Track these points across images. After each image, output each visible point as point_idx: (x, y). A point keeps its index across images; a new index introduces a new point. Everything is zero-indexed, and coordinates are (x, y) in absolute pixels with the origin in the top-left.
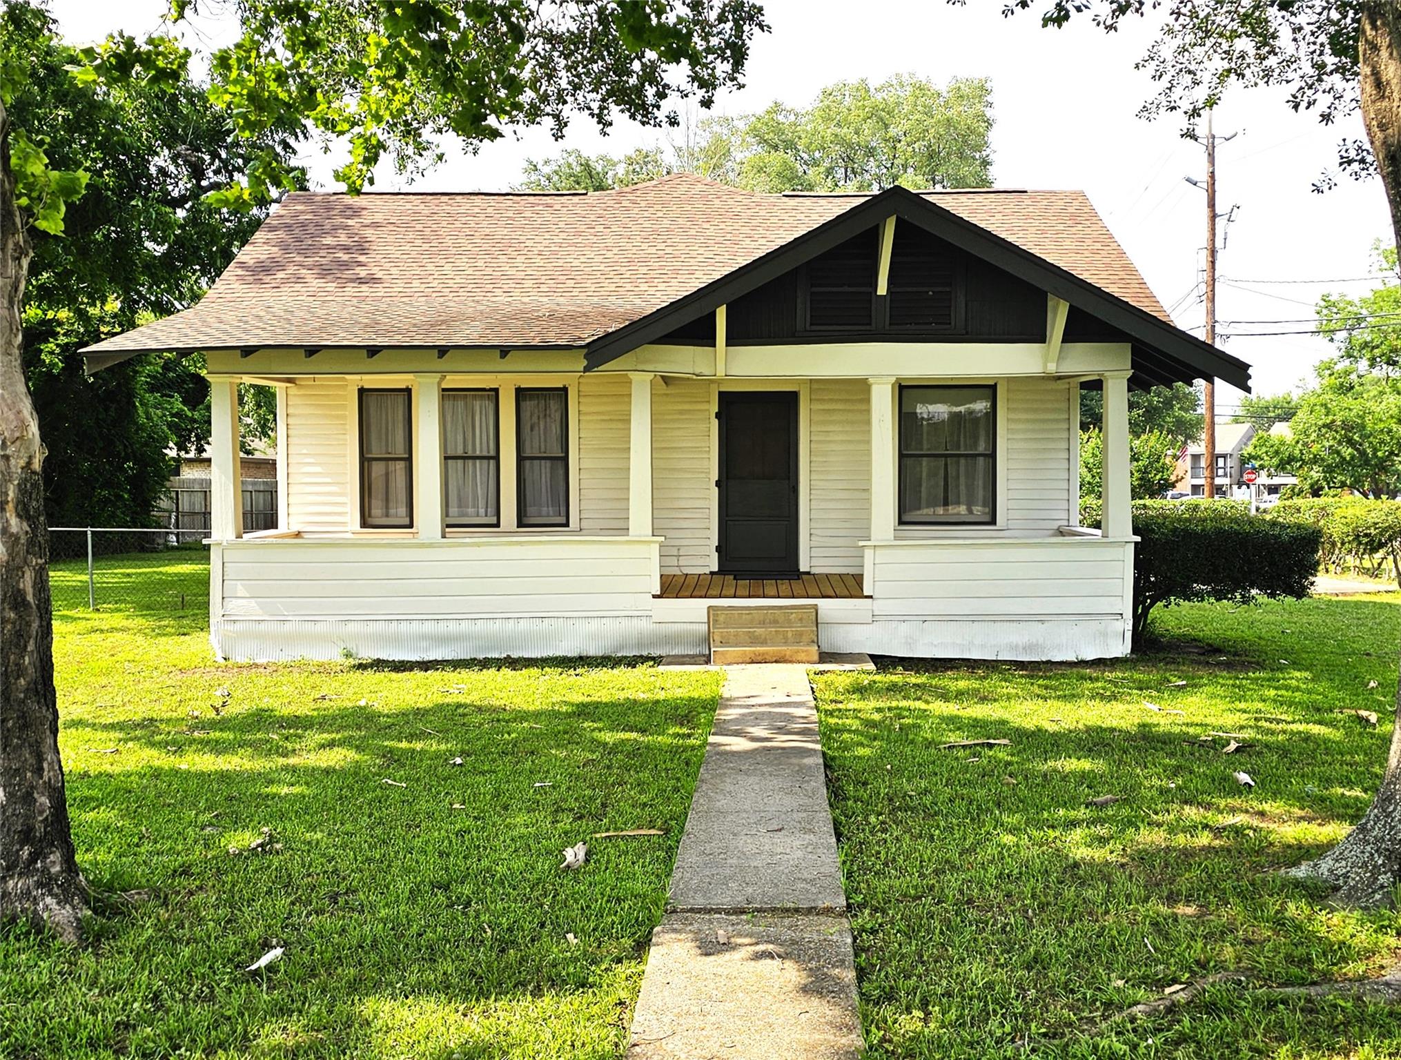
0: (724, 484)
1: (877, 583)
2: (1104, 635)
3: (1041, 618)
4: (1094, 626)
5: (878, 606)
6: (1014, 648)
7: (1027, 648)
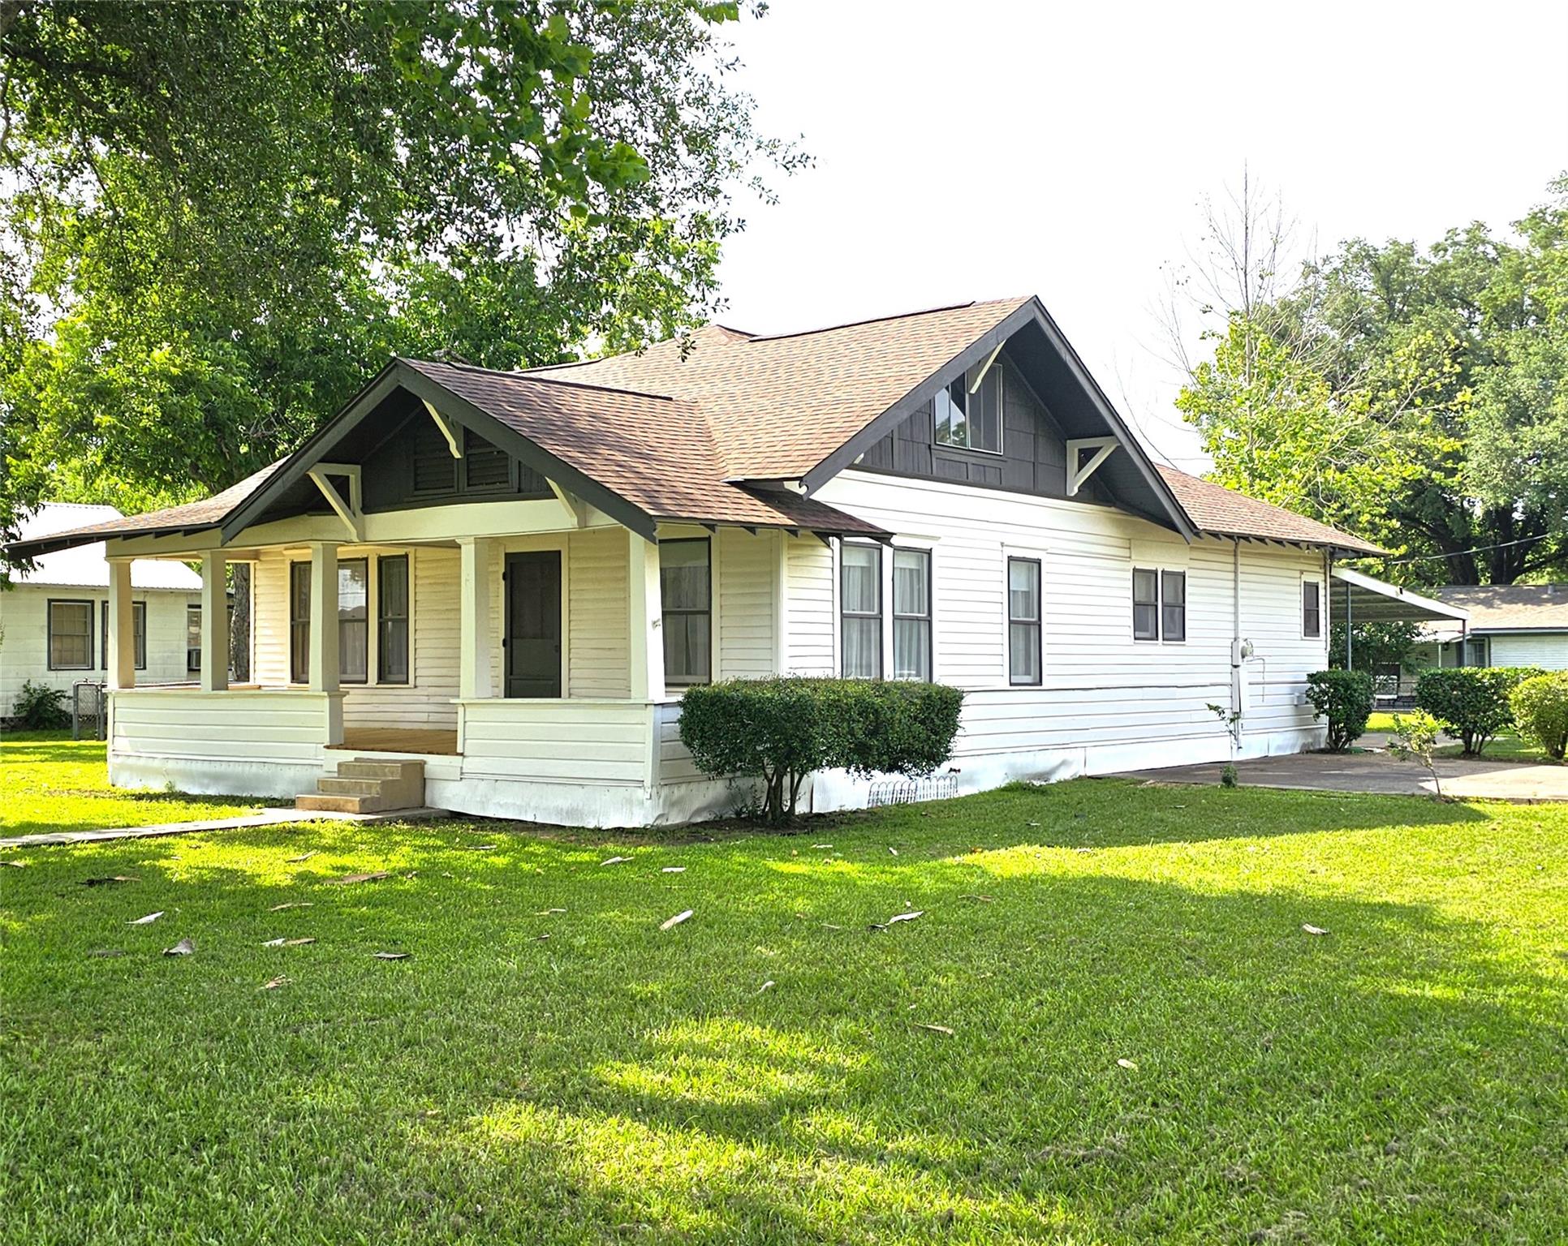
0: (508, 643)
1: (468, 741)
2: (630, 802)
3: (580, 782)
4: (621, 792)
5: (469, 764)
6: (559, 812)
7: (570, 813)
